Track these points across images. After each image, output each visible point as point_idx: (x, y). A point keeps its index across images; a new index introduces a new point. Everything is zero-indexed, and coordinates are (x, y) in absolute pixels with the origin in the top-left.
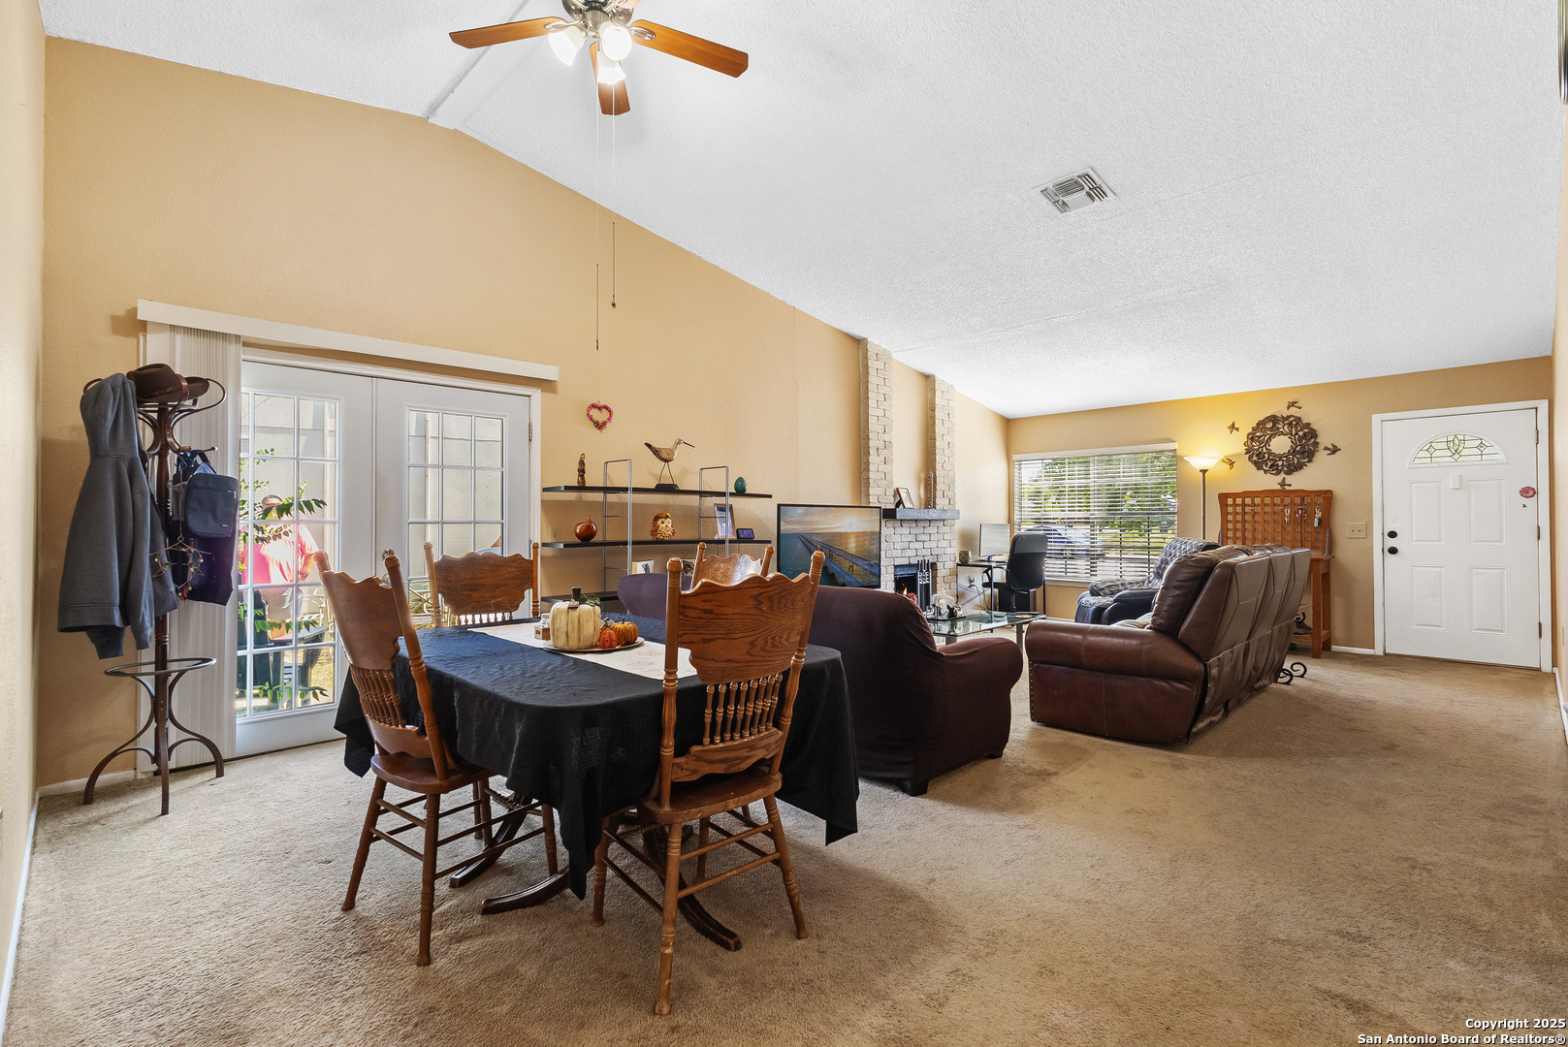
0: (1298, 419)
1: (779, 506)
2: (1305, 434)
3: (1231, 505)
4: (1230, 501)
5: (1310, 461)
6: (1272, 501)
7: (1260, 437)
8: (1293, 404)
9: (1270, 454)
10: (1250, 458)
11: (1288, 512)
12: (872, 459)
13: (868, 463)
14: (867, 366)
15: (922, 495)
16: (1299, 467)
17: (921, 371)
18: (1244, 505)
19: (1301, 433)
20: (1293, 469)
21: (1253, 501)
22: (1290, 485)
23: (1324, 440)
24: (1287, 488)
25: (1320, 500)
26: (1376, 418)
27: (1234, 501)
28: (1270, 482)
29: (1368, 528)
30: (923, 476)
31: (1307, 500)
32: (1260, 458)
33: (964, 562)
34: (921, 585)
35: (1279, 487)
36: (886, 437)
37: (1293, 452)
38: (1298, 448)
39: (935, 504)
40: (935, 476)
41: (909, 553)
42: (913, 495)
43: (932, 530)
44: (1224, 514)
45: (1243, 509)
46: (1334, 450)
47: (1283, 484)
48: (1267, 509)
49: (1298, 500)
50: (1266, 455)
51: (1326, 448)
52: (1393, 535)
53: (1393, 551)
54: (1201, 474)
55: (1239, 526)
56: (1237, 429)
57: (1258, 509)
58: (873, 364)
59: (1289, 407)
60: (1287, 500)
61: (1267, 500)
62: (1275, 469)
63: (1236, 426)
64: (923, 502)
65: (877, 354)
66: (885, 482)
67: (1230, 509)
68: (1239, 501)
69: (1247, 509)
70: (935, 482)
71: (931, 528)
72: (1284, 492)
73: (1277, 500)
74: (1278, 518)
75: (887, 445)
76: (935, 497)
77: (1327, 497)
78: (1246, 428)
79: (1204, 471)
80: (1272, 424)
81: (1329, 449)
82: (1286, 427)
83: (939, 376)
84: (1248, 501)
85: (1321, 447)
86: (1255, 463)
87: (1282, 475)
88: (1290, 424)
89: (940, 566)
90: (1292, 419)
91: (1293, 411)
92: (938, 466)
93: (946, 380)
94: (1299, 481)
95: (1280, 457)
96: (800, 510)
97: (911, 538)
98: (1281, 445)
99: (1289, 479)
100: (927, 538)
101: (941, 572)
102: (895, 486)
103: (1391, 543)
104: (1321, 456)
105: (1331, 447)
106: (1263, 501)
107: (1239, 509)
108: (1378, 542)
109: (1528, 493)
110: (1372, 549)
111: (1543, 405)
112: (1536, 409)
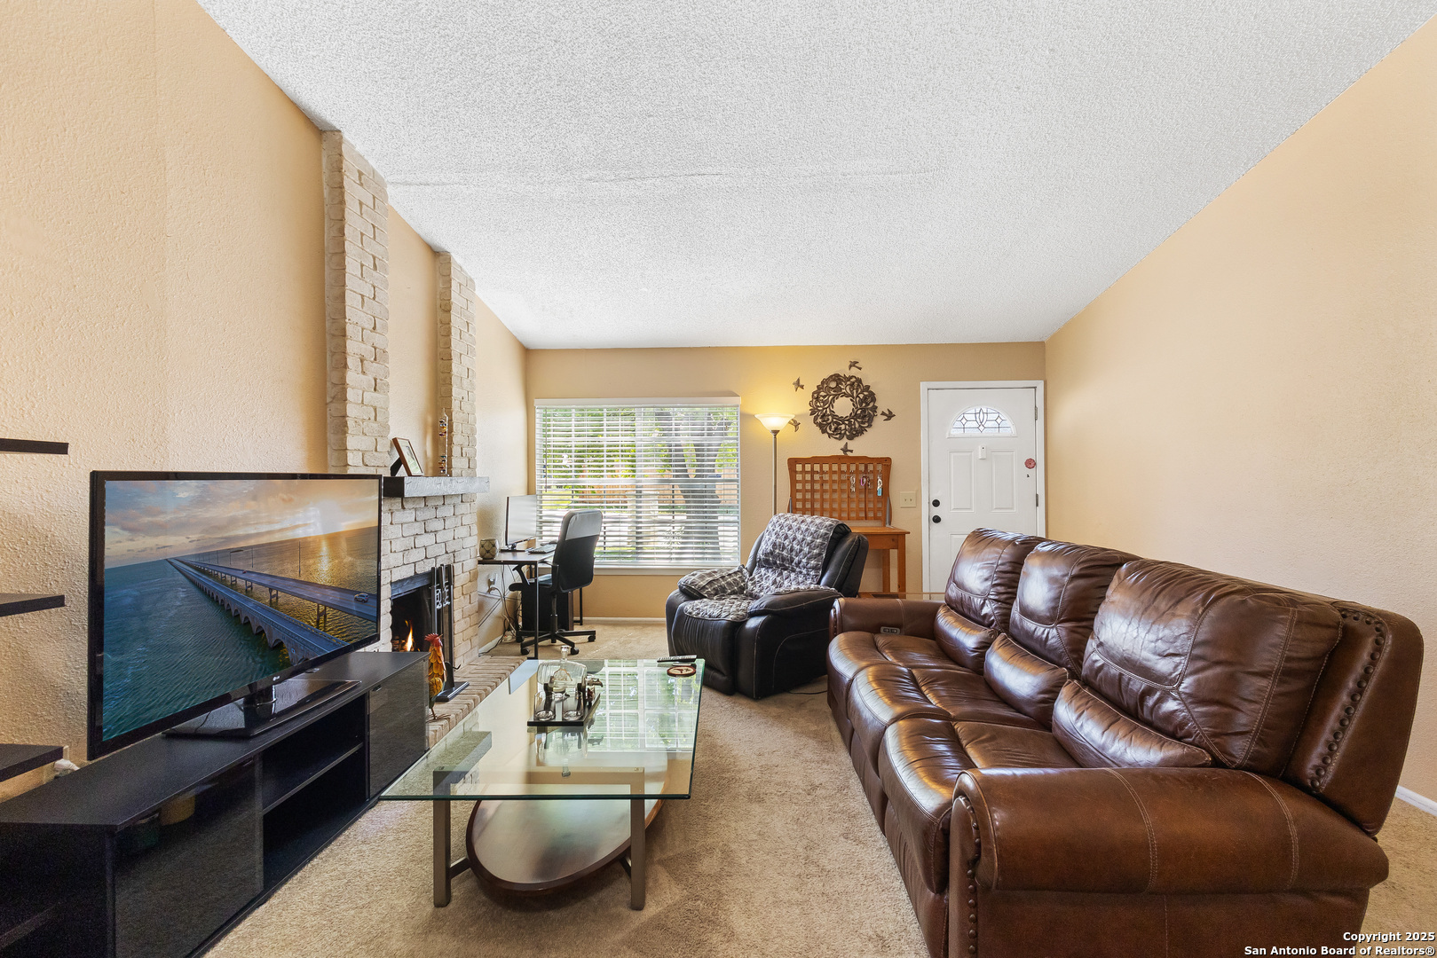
0: (859, 381)
1: (98, 481)
2: (865, 397)
3: (801, 472)
4: (799, 468)
5: (870, 426)
6: (839, 468)
7: (824, 397)
8: (853, 364)
9: (834, 417)
10: (815, 419)
11: (853, 479)
12: (352, 376)
13: (342, 386)
14: (341, 187)
15: (430, 453)
16: (860, 432)
17: (428, 239)
18: (813, 472)
19: (861, 396)
20: (855, 433)
21: (821, 468)
22: (851, 451)
23: (882, 405)
24: (849, 454)
25: (880, 467)
26: (924, 386)
27: (803, 467)
28: (833, 447)
29: (919, 492)
30: (430, 419)
31: (871, 468)
32: (826, 422)
33: (487, 557)
34: (439, 610)
35: (842, 453)
36: (377, 339)
37: (854, 416)
38: (859, 412)
39: (450, 467)
40: (450, 420)
41: (417, 555)
42: (418, 450)
43: (446, 511)
44: (793, 482)
45: (812, 477)
46: (890, 416)
47: (845, 450)
48: (835, 477)
49: (862, 468)
50: (830, 417)
51: (883, 414)
52: (936, 503)
53: (937, 520)
54: (773, 435)
55: (808, 496)
56: (802, 387)
57: (826, 477)
58: (353, 192)
59: (850, 367)
60: (853, 468)
61: (835, 468)
62: (837, 434)
63: (801, 383)
64: (431, 465)
65: (360, 174)
66: (375, 425)
67: (799, 477)
68: (808, 467)
69: (817, 477)
70: (451, 430)
71: (446, 507)
72: (845, 458)
73: (844, 468)
74: (845, 487)
75: (379, 355)
76: (450, 456)
77: (886, 462)
78: (811, 387)
79: (776, 432)
80: (834, 385)
81: (886, 415)
82: (848, 388)
83: (457, 258)
84: (817, 468)
85: (879, 412)
86: (820, 425)
87: (845, 440)
88: (852, 385)
89: (457, 569)
90: (853, 380)
91: (854, 372)
92: (455, 405)
93: (464, 267)
94: (860, 447)
95: (843, 420)
97: (418, 528)
98: (843, 407)
99: (852, 445)
100: (438, 525)
101: (460, 578)
102: (391, 436)
103: (936, 511)
104: (879, 420)
105: (887, 413)
106: (830, 468)
107: (808, 477)
108: (926, 511)
109: (1030, 464)
110: (920, 518)
111: (1040, 385)
112: (1035, 388)
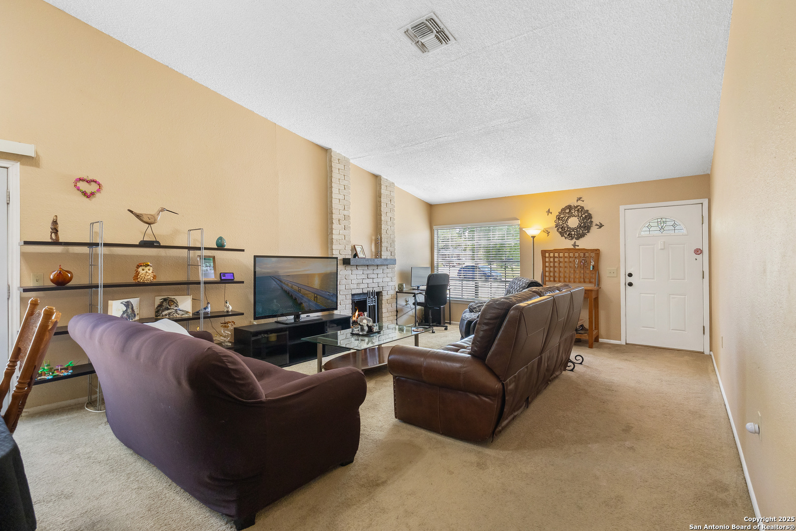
0: (582, 208)
1: (255, 257)
2: (586, 217)
3: (548, 257)
4: (547, 255)
5: (588, 232)
6: (569, 255)
7: (562, 218)
8: (579, 199)
9: (568, 227)
10: (558, 230)
11: (577, 261)
12: (334, 226)
13: (332, 229)
14: (332, 166)
15: (373, 249)
16: (583, 235)
17: (373, 173)
18: (554, 257)
19: (584, 216)
20: (580, 236)
21: (559, 255)
22: (578, 246)
23: (596, 220)
24: (577, 247)
25: (593, 255)
26: (622, 208)
27: (549, 255)
28: (568, 244)
29: (618, 269)
30: (373, 238)
31: (587, 255)
32: (563, 231)
33: (401, 291)
34: (369, 306)
35: (572, 247)
36: (346, 213)
37: (580, 227)
38: (582, 225)
39: (381, 255)
40: (381, 238)
41: (362, 286)
42: (366, 250)
43: (380, 271)
44: (544, 262)
45: (554, 260)
46: (601, 226)
47: (574, 245)
48: (566, 260)
49: (582, 255)
50: (566, 228)
51: (597, 225)
52: (630, 275)
53: (630, 284)
54: (532, 238)
55: (552, 269)
56: (551, 213)
57: (562, 260)
58: (336, 166)
59: (577, 200)
60: (577, 255)
61: (566, 255)
62: (571, 237)
63: (550, 211)
64: (374, 254)
65: (339, 160)
66: (344, 241)
67: (547, 260)
68: (552, 255)
69: (556, 260)
70: (381, 242)
71: (378, 270)
72: (575, 250)
73: (571, 255)
74: (571, 265)
75: (346, 218)
76: (381, 251)
77: (597, 252)
78: (556, 212)
79: (533, 237)
80: (568, 210)
81: (598, 225)
82: (576, 212)
83: (384, 176)
84: (556, 255)
85: (594, 224)
86: (560, 233)
87: (574, 240)
88: (578, 210)
89: (384, 293)
90: (579, 207)
91: (580, 203)
92: (383, 232)
93: (388, 179)
94: (584, 243)
95: (573, 229)
96: (274, 259)
97: (364, 276)
98: (573, 222)
99: (578, 242)
100: (375, 276)
101: (386, 297)
102: (353, 243)
103: (629, 280)
104: (594, 229)
105: (599, 224)
106: (564, 255)
107: (552, 260)
108: (623, 279)
109: (698, 252)
110: (619, 283)
111: (705, 202)
112: (702, 204)
